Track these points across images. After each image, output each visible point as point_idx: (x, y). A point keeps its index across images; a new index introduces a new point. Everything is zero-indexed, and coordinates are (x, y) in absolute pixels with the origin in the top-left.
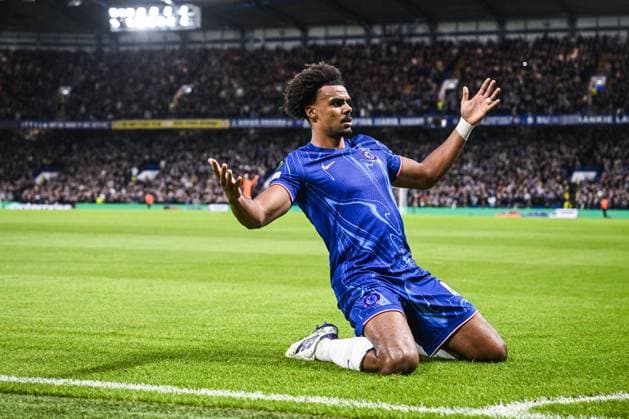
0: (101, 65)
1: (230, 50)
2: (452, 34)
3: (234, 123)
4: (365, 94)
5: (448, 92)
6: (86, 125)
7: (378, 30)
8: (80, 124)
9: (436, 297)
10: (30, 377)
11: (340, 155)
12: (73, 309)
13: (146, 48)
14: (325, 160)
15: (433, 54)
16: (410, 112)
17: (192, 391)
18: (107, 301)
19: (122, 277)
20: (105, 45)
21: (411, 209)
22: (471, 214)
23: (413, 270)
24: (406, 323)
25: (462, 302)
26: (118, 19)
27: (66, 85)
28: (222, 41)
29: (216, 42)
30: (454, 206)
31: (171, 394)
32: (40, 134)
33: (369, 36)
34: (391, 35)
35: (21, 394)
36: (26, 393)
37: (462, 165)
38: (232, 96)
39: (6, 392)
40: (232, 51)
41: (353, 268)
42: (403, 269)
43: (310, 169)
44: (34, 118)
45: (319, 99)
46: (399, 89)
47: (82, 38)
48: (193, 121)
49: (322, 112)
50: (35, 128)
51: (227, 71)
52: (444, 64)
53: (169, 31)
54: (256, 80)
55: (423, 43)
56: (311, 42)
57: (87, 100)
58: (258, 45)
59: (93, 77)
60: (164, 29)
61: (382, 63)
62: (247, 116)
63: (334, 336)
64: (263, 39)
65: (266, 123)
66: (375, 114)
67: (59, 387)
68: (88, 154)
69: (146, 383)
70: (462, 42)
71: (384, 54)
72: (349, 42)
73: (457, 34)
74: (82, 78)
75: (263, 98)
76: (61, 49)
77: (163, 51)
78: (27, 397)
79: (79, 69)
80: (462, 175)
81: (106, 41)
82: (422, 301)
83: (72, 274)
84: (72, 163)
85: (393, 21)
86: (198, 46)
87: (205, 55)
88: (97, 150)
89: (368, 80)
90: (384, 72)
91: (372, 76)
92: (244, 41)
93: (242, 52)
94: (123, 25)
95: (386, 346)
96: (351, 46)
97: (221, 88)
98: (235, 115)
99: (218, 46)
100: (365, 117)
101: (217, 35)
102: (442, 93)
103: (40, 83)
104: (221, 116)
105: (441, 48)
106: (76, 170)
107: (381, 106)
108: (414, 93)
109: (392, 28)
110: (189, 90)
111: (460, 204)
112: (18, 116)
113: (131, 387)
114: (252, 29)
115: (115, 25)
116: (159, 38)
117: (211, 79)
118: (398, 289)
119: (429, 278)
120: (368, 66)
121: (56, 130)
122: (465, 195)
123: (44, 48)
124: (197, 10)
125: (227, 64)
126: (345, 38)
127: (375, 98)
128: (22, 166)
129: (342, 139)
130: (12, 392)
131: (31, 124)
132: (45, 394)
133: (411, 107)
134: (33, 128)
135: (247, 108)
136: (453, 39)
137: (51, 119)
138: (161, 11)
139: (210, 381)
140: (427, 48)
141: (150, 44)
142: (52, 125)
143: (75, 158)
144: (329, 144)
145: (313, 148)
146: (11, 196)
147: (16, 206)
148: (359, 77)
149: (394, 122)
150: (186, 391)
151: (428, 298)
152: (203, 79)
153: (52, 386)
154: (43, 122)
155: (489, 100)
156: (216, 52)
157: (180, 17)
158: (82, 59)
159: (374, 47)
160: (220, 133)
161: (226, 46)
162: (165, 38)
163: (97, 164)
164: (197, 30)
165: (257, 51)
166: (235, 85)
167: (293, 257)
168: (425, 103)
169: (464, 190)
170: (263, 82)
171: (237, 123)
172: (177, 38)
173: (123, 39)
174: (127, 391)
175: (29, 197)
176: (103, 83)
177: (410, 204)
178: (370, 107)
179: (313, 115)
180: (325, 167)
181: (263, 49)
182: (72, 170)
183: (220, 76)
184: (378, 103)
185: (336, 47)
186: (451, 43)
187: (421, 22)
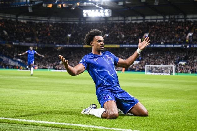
0: (80, 28)
1: (120, 23)
2: (191, 18)
3: (121, 46)
4: (163, 37)
5: (190, 36)
6: (75, 46)
7: (167, 17)
8: (73, 46)
9: (126, 97)
10: (59, 122)
11: (100, 57)
12: (72, 102)
13: (94, 22)
14: (95, 58)
15: (185, 25)
16: (177, 43)
17: (109, 128)
18: (82, 100)
19: (87, 93)
20: (82, 22)
21: (177, 74)
22: (196, 75)
23: (120, 90)
24: (116, 105)
25: (134, 99)
26: (86, 13)
27: (70, 33)
28: (118, 20)
29: (116, 20)
30: (191, 73)
31: (103, 129)
32: (61, 49)
33: (164, 19)
34: (172, 19)
35: (57, 128)
36: (58, 127)
37: (193, 60)
38: (121, 37)
39: (52, 127)
40: (121, 23)
41: (102, 89)
42: (117, 89)
43: (91, 60)
44: (60, 44)
45: (94, 40)
46: (174, 36)
47: (75, 19)
48: (109, 45)
49: (95, 44)
50: (60, 47)
51: (119, 30)
52: (188, 28)
53: (101, 17)
54: (128, 32)
55: (182, 21)
56: (146, 21)
57: (76, 38)
58: (129, 22)
59: (78, 31)
60: (100, 16)
61: (169, 28)
62: (125, 44)
63: (95, 108)
64: (131, 20)
65: (131, 46)
66: (166, 44)
67: (68, 126)
68: (76, 55)
69: (95, 125)
70: (194, 21)
71: (169, 25)
72: (158, 21)
73: (193, 18)
74: (75, 31)
75: (130, 38)
76: (68, 23)
77: (100, 23)
78: (59, 129)
79: (73, 29)
80: (193, 63)
81: (82, 20)
82: (122, 99)
83: (72, 91)
84: (71, 58)
85: (172, 14)
86: (111, 22)
87: (113, 24)
88: (78, 54)
89: (164, 33)
90: (169, 30)
91: (165, 32)
92: (125, 20)
93: (124, 24)
94: (87, 15)
95: (109, 110)
96: (159, 22)
97: (117, 35)
98: (121, 43)
99: (117, 22)
100: (163, 44)
101: (116, 18)
102: (188, 37)
103: (62, 33)
104: (117, 44)
105: (187, 23)
106: (72, 60)
107: (168, 41)
108: (178, 37)
109: (172, 16)
110: (107, 35)
111: (193, 72)
112: (55, 43)
113: (90, 126)
114: (127, 16)
115: (85, 15)
116: (98, 19)
117: (114, 32)
118: (115, 95)
119: (125, 92)
120: (164, 28)
121: (66, 47)
122: (194, 69)
123: (63, 22)
124: (110, 11)
125: (119, 27)
126: (157, 19)
127: (166, 38)
128: (56, 58)
129: (101, 52)
130: (54, 127)
131: (59, 45)
132: (64, 128)
133: (178, 41)
134: (59, 47)
135: (125, 41)
136: (192, 20)
137: (65, 44)
138: (99, 11)
139: (115, 125)
140: (184, 23)
141: (95, 21)
142: (65, 46)
143: (72, 56)
144: (97, 53)
145: (92, 54)
146: (52, 67)
147: (54, 70)
148: (161, 32)
149: (172, 46)
150: (107, 128)
151: (124, 98)
152: (112, 32)
153: (66, 125)
154: (62, 45)
155: (147, 43)
156: (116, 24)
157: (105, 13)
158: (74, 26)
159: (166, 22)
160: (117, 49)
161: (119, 22)
162: (100, 19)
163: (79, 58)
164: (110, 17)
165: (129, 23)
166: (122, 34)
167: (139, 88)
168: (182, 40)
169: (194, 68)
170: (130, 33)
171: (122, 46)
172: (104, 19)
173: (87, 20)
174: (89, 128)
175: (58, 68)
176: (81, 33)
177: (176, 72)
178: (164, 41)
179: (92, 45)
180: (95, 60)
181: (131, 23)
182: (71, 60)
183: (117, 31)
184: (167, 40)
185: (154, 22)
186: (191, 21)
187: (181, 15)
